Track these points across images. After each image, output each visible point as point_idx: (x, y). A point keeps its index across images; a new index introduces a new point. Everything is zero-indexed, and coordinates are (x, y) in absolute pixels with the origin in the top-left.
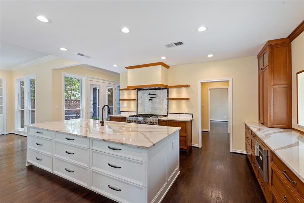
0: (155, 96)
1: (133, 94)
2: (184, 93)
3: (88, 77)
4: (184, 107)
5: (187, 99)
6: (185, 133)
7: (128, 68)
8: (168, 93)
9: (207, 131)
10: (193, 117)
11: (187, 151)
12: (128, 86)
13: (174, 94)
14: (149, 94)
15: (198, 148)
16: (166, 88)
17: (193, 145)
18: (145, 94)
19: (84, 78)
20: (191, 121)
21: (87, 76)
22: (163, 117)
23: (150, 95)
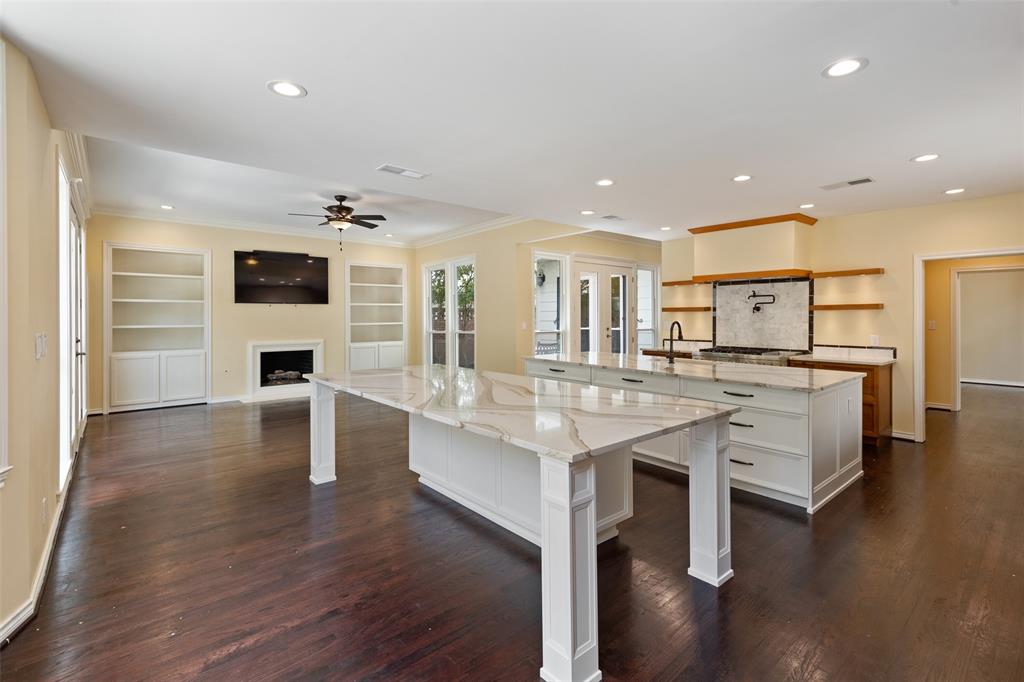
0: (771, 299)
1: (701, 296)
2: (865, 291)
3: (577, 256)
4: (865, 329)
5: (877, 307)
6: (872, 395)
7: (694, 231)
8: (812, 292)
9: (949, 411)
10: (895, 357)
11: (878, 444)
12: (696, 275)
13: (830, 293)
14: (752, 294)
15: (913, 441)
16: (807, 277)
17: (894, 435)
18: (737, 293)
19: (568, 257)
20: (890, 367)
21: (574, 253)
22: (797, 355)
23: (754, 296)
